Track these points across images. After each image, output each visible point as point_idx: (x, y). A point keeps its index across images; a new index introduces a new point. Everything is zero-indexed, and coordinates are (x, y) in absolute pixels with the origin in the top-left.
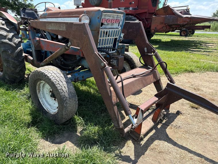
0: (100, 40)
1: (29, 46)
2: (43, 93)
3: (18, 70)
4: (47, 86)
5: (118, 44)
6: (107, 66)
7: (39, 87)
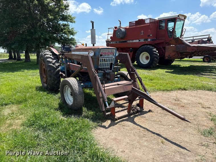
0: (100, 64)
1: (64, 68)
2: (67, 94)
3: (56, 82)
4: (69, 89)
5: (113, 66)
6: (97, 76)
7: (65, 90)
